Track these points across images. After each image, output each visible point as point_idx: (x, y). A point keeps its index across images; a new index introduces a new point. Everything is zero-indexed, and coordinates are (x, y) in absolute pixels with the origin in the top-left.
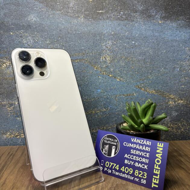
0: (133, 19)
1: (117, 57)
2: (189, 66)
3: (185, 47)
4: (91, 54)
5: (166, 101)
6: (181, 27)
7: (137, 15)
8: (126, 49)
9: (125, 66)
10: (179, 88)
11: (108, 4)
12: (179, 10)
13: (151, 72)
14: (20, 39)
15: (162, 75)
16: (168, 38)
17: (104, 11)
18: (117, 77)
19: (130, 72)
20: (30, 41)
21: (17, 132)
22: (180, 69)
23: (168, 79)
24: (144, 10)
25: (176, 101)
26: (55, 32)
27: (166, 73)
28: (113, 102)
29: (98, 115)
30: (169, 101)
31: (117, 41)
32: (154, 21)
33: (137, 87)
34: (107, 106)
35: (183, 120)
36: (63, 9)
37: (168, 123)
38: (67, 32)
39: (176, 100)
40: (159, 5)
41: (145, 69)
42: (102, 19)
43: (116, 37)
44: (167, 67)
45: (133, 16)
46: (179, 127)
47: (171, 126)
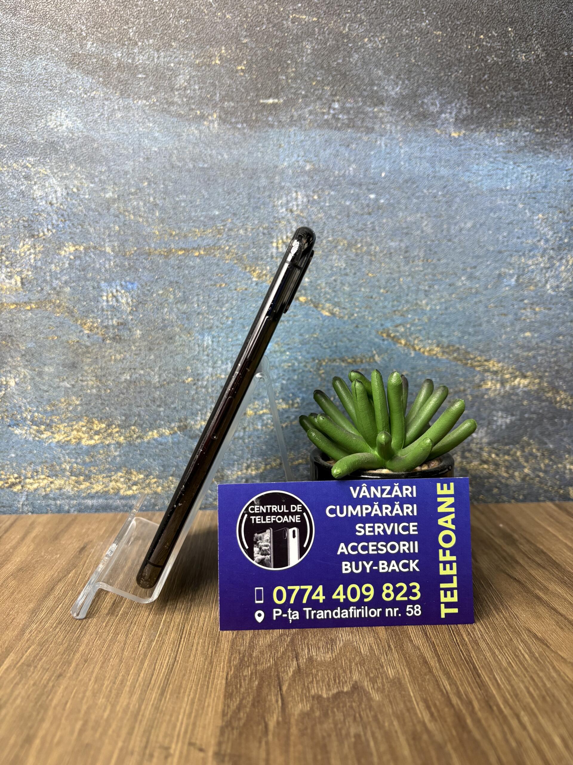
0: (370, 125)
1: (322, 241)
2: (544, 271)
3: (533, 213)
4: (241, 232)
5: (474, 381)
6: (521, 149)
7: (383, 111)
8: (348, 216)
9: (348, 271)
10: (515, 339)
11: (295, 79)
12: (512, 97)
13: (427, 288)
14: (22, 184)
15: (461, 299)
16: (479, 184)
17: (282, 101)
18: (324, 305)
19: (363, 289)
20: (56, 192)
21: (13, 473)
22: (517, 281)
23: (481, 309)
24: (404, 97)
25: (507, 381)
26: (132, 163)
27: (474, 291)
28: (310, 380)
29: (265, 422)
30: (483, 380)
31: (323, 191)
32: (437, 131)
33: (385, 335)
34: (293, 394)
35: (530, 438)
36: (155, 94)
37: (481, 449)
38: (167, 166)
39: (507, 376)
40: (452, 80)
41: (409, 279)
42: (276, 123)
43: (318, 178)
44: (478, 274)
45: (371, 115)
46: (515, 461)
47: (490, 459)
